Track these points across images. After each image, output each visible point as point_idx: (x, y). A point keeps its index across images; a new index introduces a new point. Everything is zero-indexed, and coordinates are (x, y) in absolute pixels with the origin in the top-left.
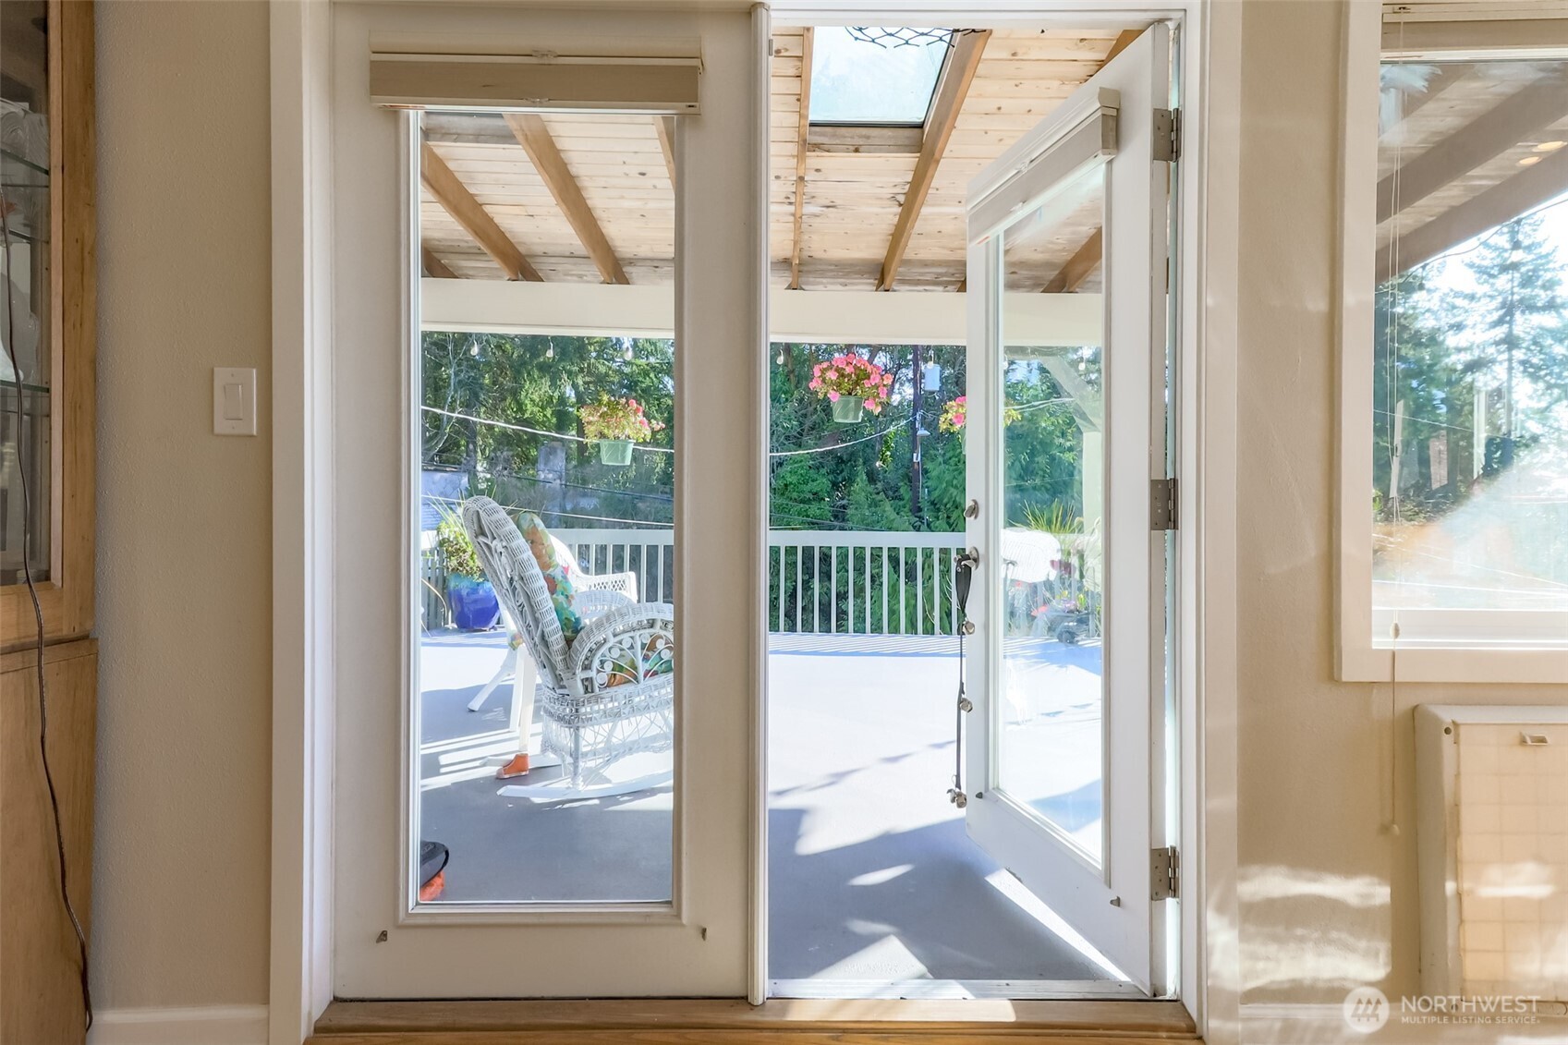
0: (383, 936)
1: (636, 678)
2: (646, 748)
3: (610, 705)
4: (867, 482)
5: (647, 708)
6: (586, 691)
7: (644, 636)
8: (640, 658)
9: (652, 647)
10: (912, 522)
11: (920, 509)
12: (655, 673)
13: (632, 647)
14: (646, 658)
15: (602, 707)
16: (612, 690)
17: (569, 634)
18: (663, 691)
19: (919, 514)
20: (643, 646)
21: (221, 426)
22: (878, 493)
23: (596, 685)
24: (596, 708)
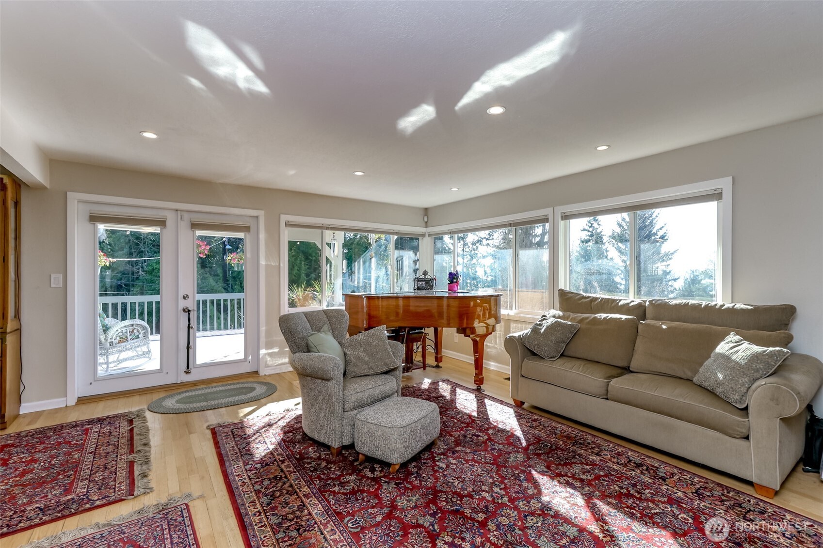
0: (91, 384)
1: (127, 340)
2: (131, 359)
3: (119, 349)
4: (200, 268)
5: (131, 348)
6: (110, 345)
7: (131, 329)
8: (129, 335)
9: (133, 331)
10: (223, 286)
11: (228, 281)
12: (133, 339)
13: (126, 332)
14: (130, 335)
15: (116, 349)
16: (120, 345)
17: (104, 328)
18: (136, 344)
19: (227, 283)
20: (130, 331)
21: (53, 285)
22: (206, 274)
23: (114, 343)
24: (114, 350)
